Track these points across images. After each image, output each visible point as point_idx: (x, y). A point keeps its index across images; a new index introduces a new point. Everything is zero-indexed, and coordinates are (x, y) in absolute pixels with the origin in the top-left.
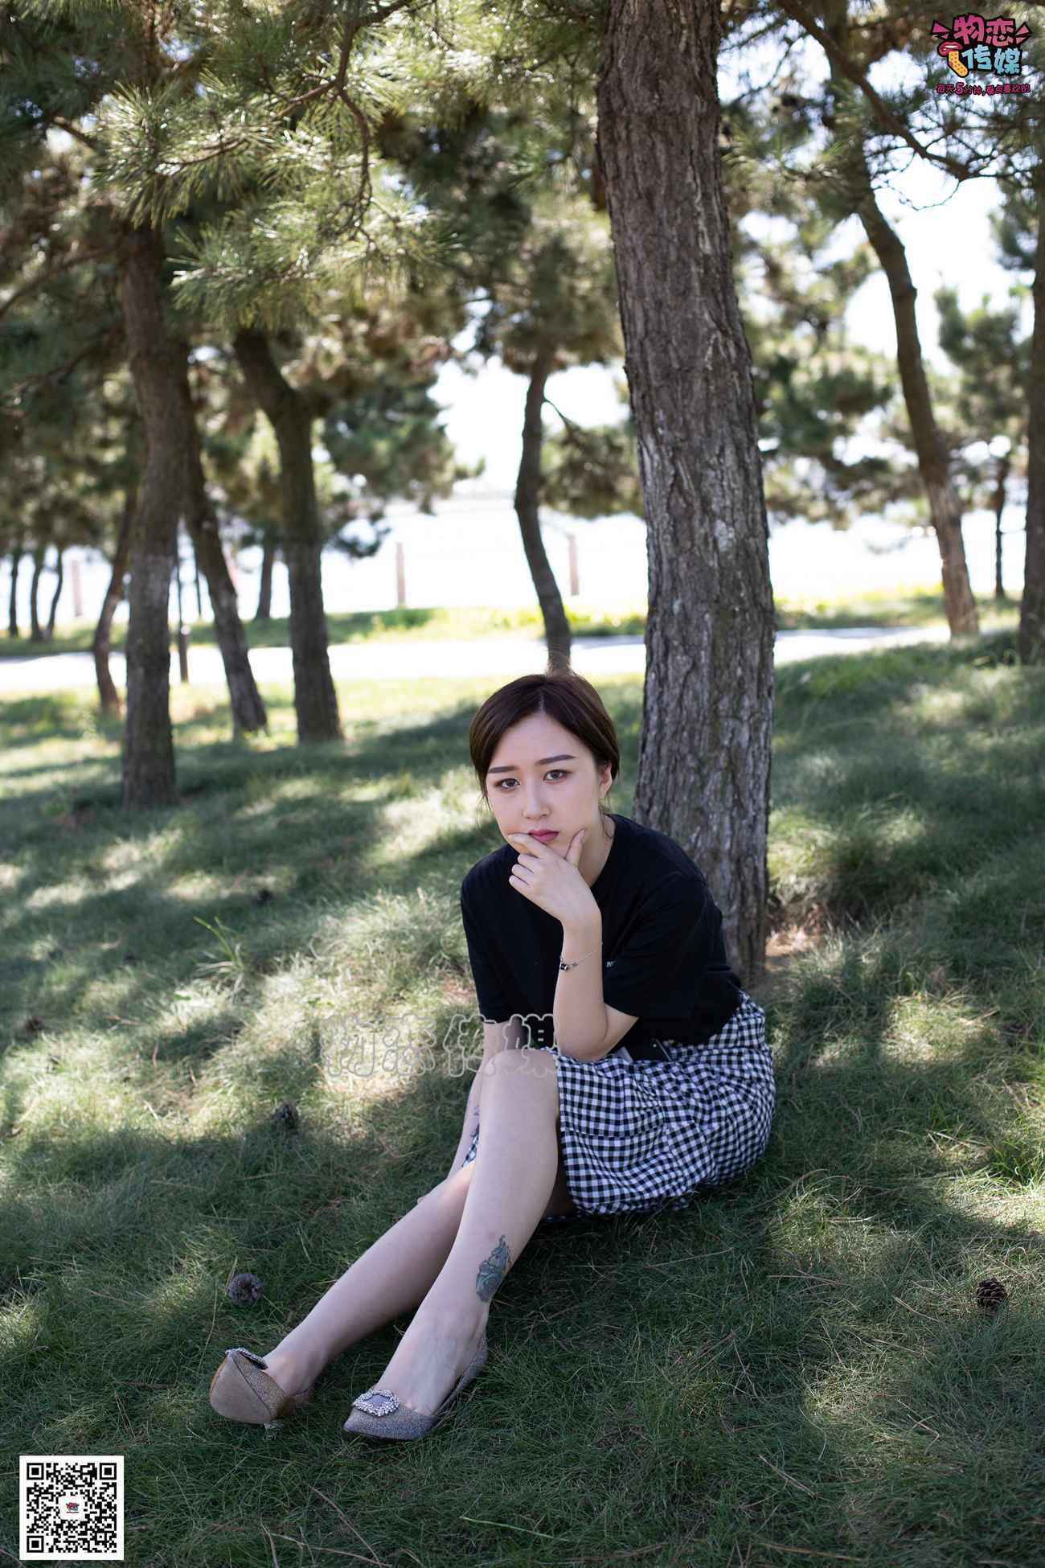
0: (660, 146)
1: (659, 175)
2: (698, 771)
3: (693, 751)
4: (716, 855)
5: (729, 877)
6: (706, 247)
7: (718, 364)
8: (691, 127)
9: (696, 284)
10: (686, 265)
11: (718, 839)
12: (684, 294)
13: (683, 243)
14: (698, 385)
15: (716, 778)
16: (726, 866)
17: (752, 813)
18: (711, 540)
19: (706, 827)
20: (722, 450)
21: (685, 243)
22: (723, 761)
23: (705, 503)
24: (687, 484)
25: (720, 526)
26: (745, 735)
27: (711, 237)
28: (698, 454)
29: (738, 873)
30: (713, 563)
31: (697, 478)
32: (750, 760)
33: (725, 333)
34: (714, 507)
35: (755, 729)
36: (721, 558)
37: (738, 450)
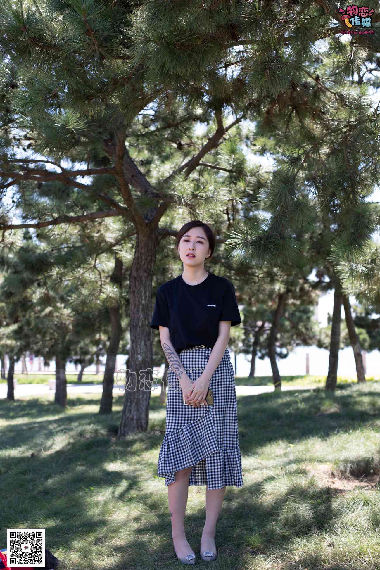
0: (137, 283)
1: (136, 288)
2: (131, 403)
3: (130, 399)
4: (132, 419)
5: (135, 424)
6: (144, 302)
7: (143, 325)
8: (144, 278)
9: (140, 309)
10: (139, 305)
11: (133, 416)
12: (138, 311)
13: (139, 301)
14: (138, 329)
15: (134, 404)
16: (135, 421)
17: (141, 411)
18: (137, 359)
19: (131, 413)
20: (141, 342)
21: (140, 302)
22: (135, 401)
23: (137, 351)
24: (135, 348)
25: (139, 356)
26: (141, 396)
27: (145, 300)
28: (137, 342)
29: (137, 423)
30: (137, 363)
31: (136, 346)
32: (141, 401)
33: (145, 319)
34: (139, 352)
35: (143, 395)
36: (139, 362)
37: (145, 341)
